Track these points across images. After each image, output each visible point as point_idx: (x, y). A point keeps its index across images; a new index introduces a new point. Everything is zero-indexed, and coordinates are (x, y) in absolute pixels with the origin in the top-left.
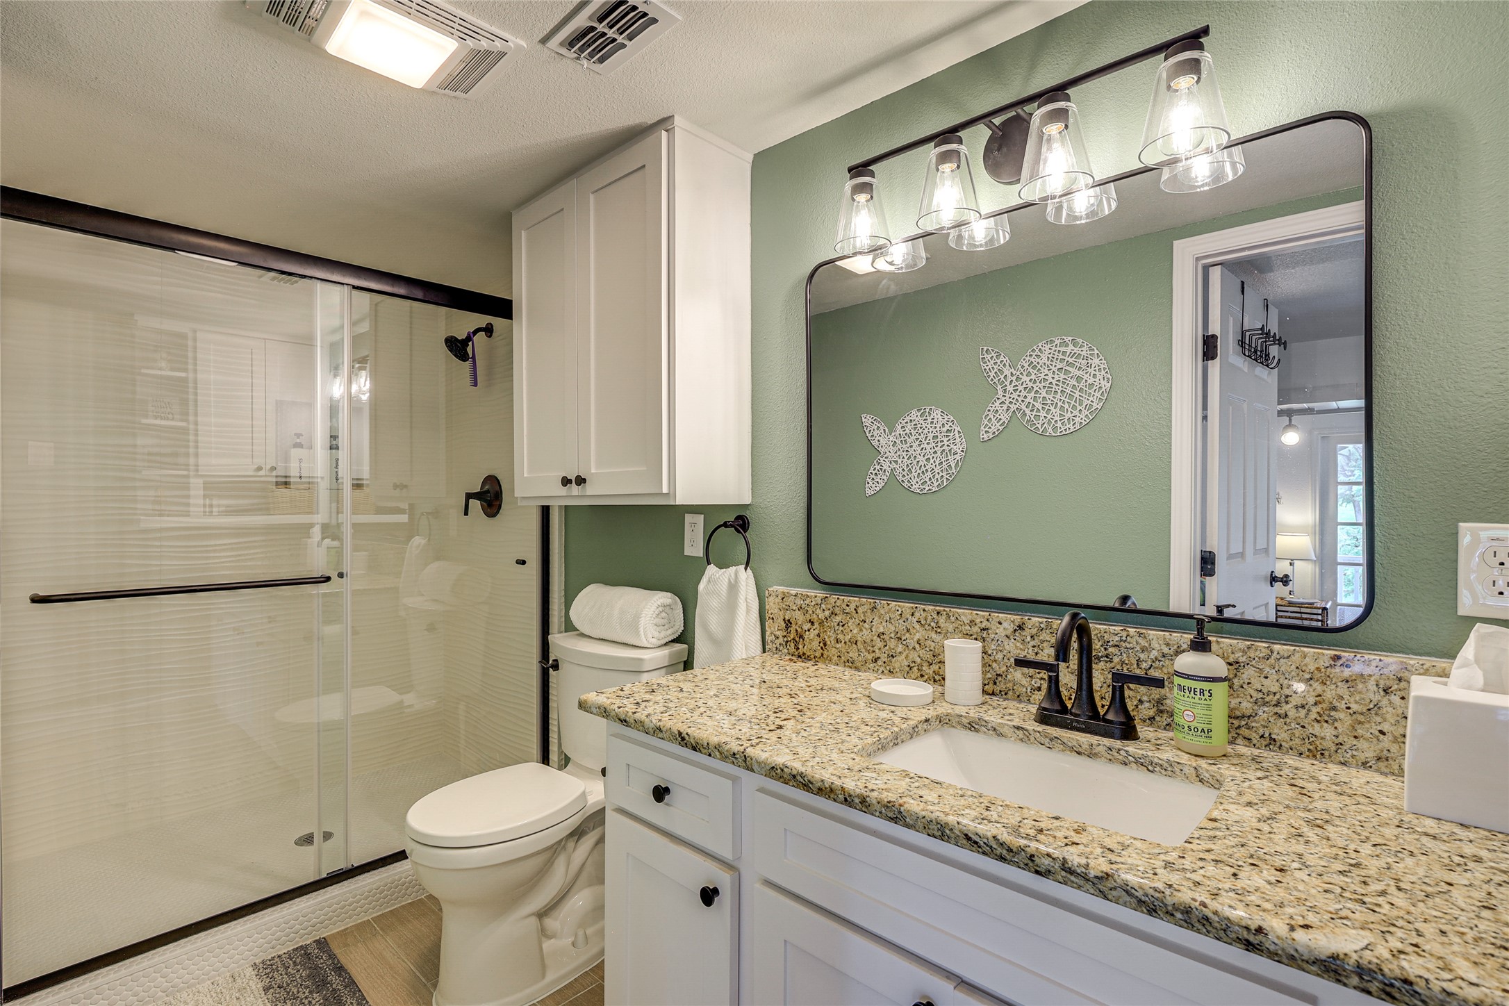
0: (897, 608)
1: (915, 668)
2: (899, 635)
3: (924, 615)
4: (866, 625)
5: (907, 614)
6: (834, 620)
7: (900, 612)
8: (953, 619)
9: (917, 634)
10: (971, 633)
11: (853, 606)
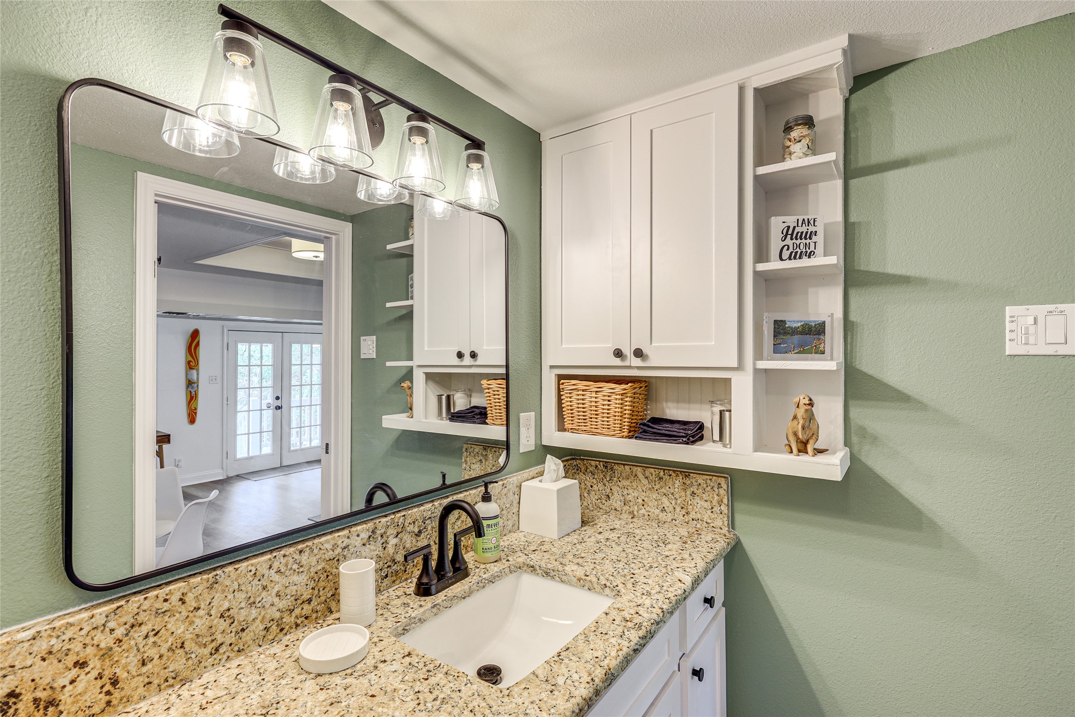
0: (250, 568)
1: (274, 627)
2: (252, 600)
3: (283, 561)
4: (201, 612)
5: (263, 570)
6: (136, 635)
7: (253, 572)
8: (316, 551)
9: (277, 586)
10: (334, 556)
11: (174, 599)
